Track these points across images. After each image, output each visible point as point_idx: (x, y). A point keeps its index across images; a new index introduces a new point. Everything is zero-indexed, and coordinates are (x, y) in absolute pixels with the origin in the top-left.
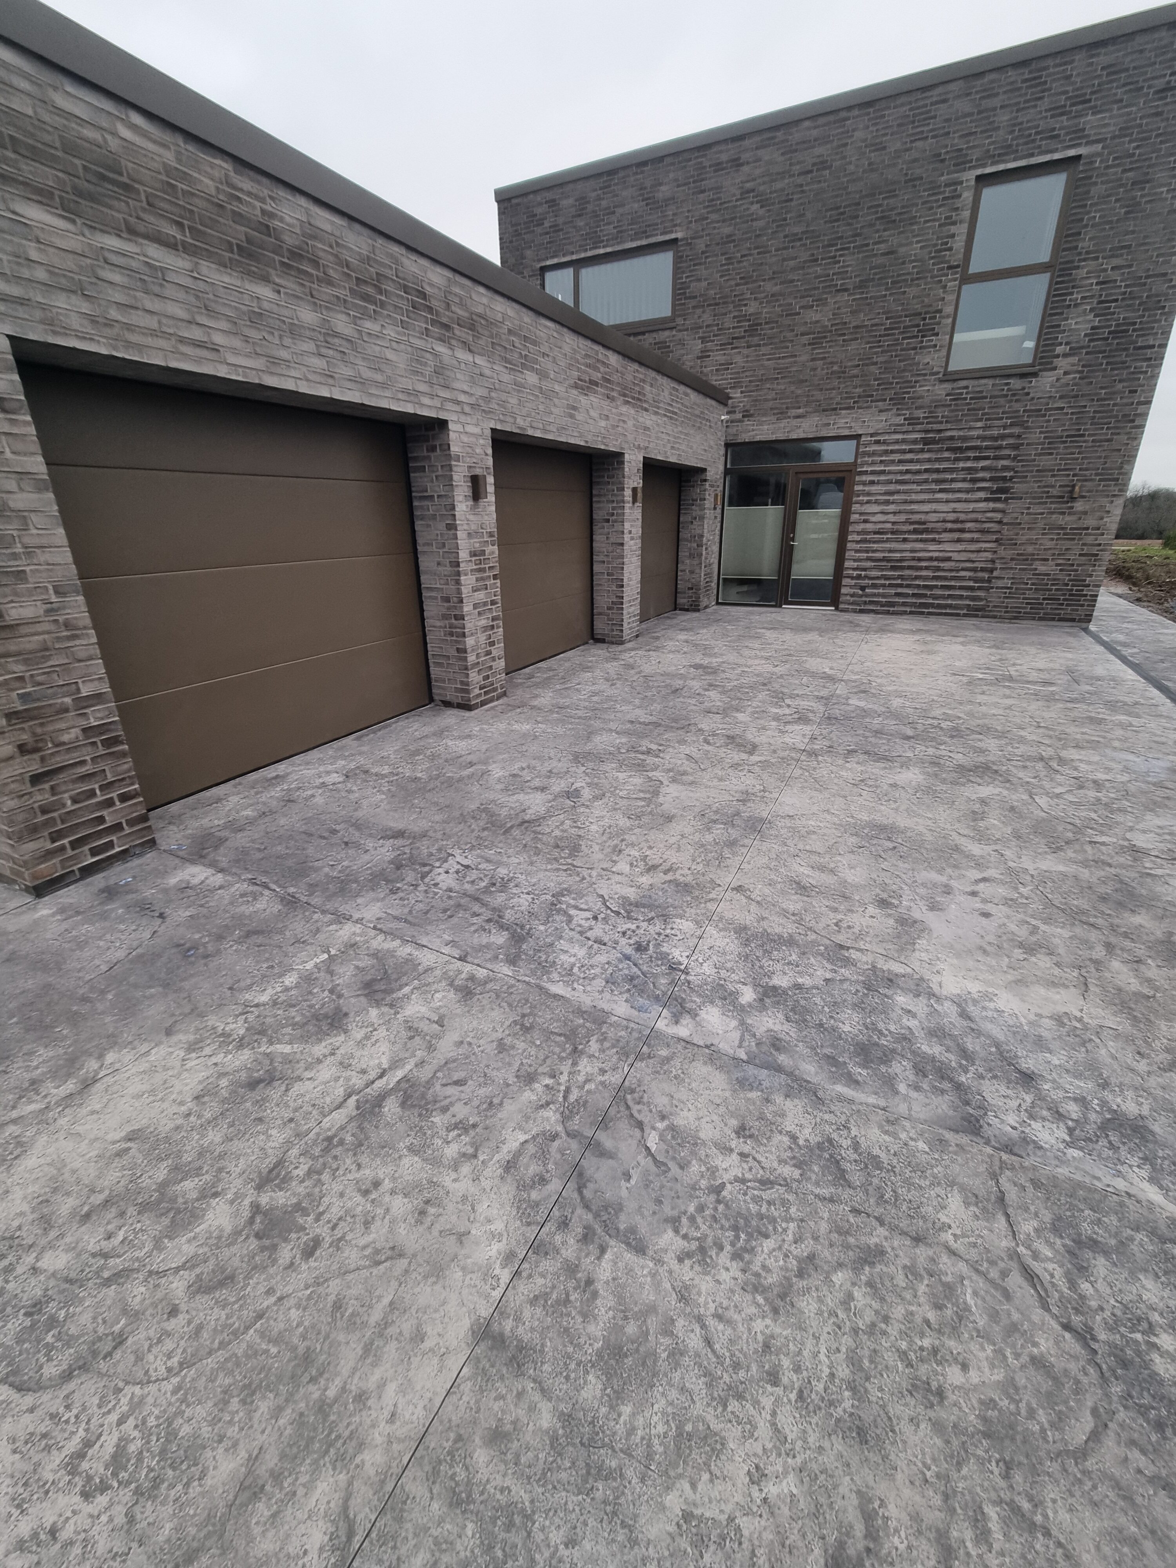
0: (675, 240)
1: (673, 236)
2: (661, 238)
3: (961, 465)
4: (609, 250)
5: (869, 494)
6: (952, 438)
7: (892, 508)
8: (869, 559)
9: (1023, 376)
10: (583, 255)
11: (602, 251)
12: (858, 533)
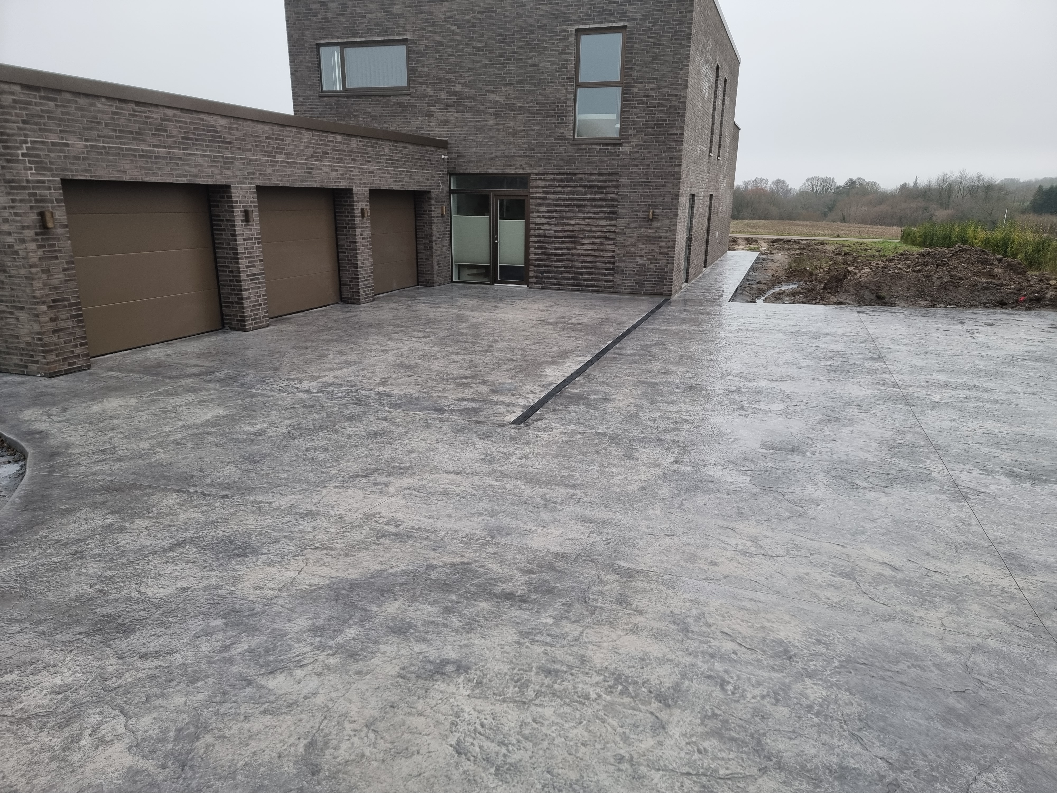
0: (406, 40)
1: (405, 37)
2: (397, 37)
3: (588, 196)
4: (363, 39)
5: (538, 212)
6: (581, 179)
7: (553, 221)
8: (543, 254)
9: (615, 145)
10: (345, 40)
11: (358, 40)
12: (536, 236)
